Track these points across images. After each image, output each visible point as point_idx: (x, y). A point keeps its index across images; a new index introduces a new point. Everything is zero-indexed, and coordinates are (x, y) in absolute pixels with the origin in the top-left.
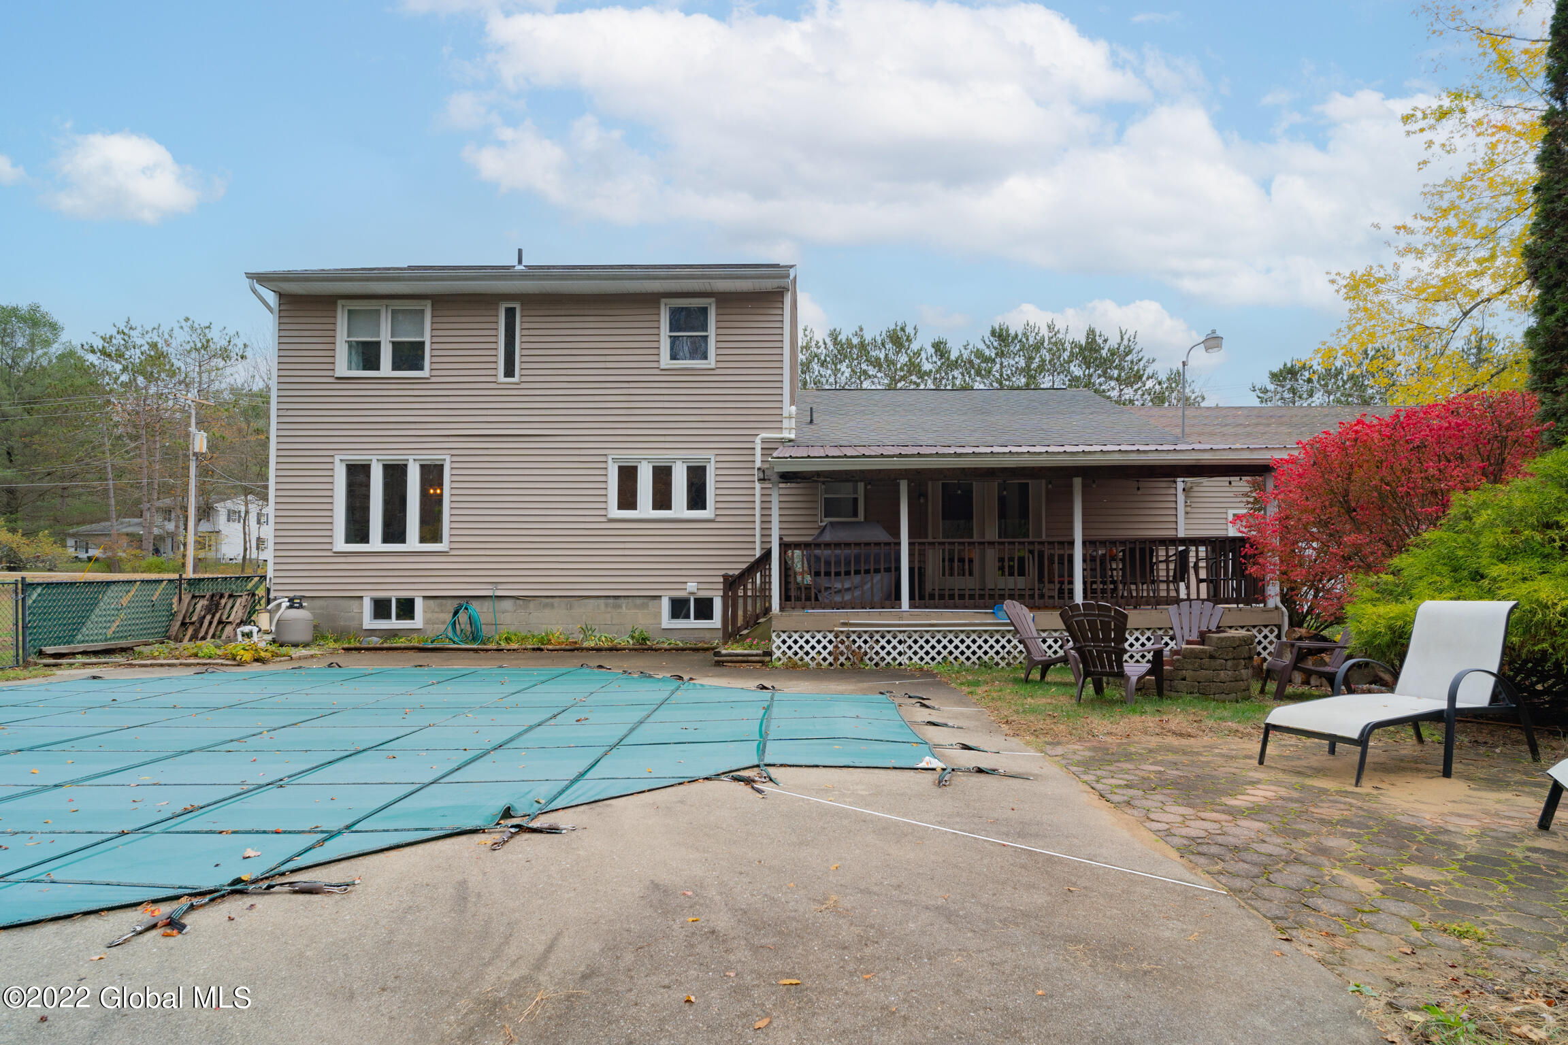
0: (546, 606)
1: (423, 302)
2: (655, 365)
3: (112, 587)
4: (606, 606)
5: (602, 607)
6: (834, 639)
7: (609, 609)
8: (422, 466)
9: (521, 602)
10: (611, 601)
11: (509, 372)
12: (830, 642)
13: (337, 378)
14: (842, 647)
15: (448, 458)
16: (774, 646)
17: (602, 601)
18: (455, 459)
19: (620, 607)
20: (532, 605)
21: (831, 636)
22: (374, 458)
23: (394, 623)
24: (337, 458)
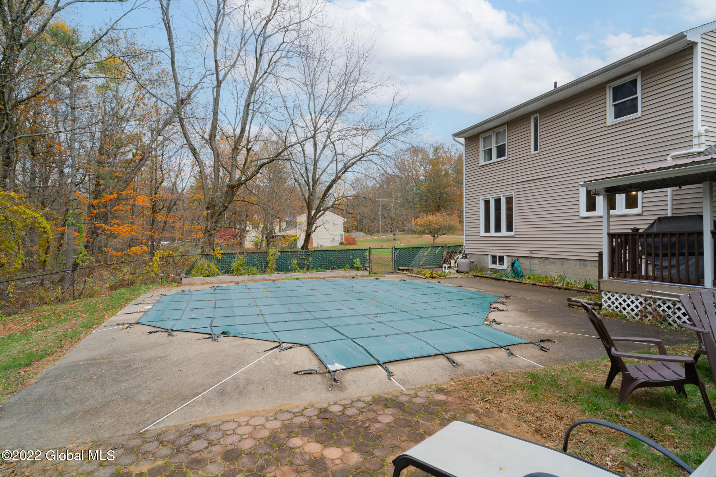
0: (552, 263)
1: (504, 126)
2: (603, 125)
3: (422, 249)
4: (580, 265)
5: (578, 265)
6: (643, 302)
7: (581, 267)
8: (507, 198)
9: (542, 260)
10: (582, 262)
11: (536, 149)
12: (641, 303)
13: (481, 166)
14: (649, 309)
15: (513, 193)
16: (603, 300)
17: (578, 262)
18: (516, 194)
19: (586, 266)
20: (546, 262)
21: (641, 300)
22: (491, 197)
23: (497, 266)
24: (481, 198)
